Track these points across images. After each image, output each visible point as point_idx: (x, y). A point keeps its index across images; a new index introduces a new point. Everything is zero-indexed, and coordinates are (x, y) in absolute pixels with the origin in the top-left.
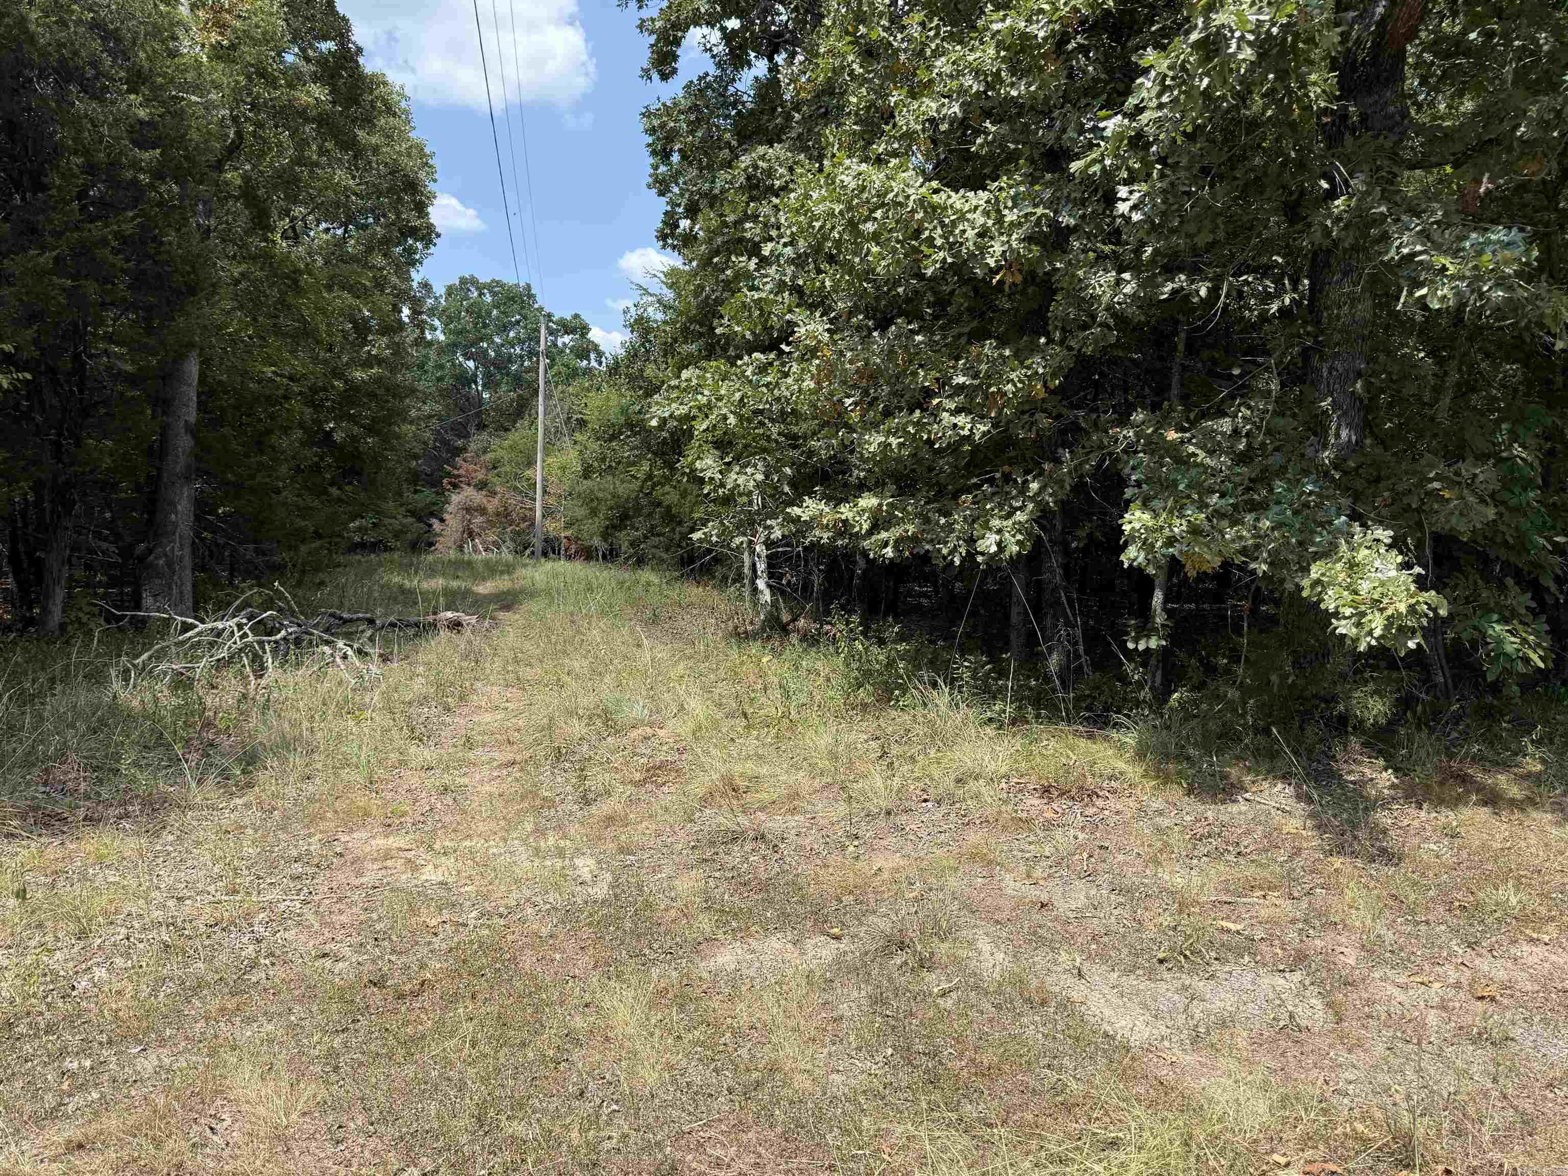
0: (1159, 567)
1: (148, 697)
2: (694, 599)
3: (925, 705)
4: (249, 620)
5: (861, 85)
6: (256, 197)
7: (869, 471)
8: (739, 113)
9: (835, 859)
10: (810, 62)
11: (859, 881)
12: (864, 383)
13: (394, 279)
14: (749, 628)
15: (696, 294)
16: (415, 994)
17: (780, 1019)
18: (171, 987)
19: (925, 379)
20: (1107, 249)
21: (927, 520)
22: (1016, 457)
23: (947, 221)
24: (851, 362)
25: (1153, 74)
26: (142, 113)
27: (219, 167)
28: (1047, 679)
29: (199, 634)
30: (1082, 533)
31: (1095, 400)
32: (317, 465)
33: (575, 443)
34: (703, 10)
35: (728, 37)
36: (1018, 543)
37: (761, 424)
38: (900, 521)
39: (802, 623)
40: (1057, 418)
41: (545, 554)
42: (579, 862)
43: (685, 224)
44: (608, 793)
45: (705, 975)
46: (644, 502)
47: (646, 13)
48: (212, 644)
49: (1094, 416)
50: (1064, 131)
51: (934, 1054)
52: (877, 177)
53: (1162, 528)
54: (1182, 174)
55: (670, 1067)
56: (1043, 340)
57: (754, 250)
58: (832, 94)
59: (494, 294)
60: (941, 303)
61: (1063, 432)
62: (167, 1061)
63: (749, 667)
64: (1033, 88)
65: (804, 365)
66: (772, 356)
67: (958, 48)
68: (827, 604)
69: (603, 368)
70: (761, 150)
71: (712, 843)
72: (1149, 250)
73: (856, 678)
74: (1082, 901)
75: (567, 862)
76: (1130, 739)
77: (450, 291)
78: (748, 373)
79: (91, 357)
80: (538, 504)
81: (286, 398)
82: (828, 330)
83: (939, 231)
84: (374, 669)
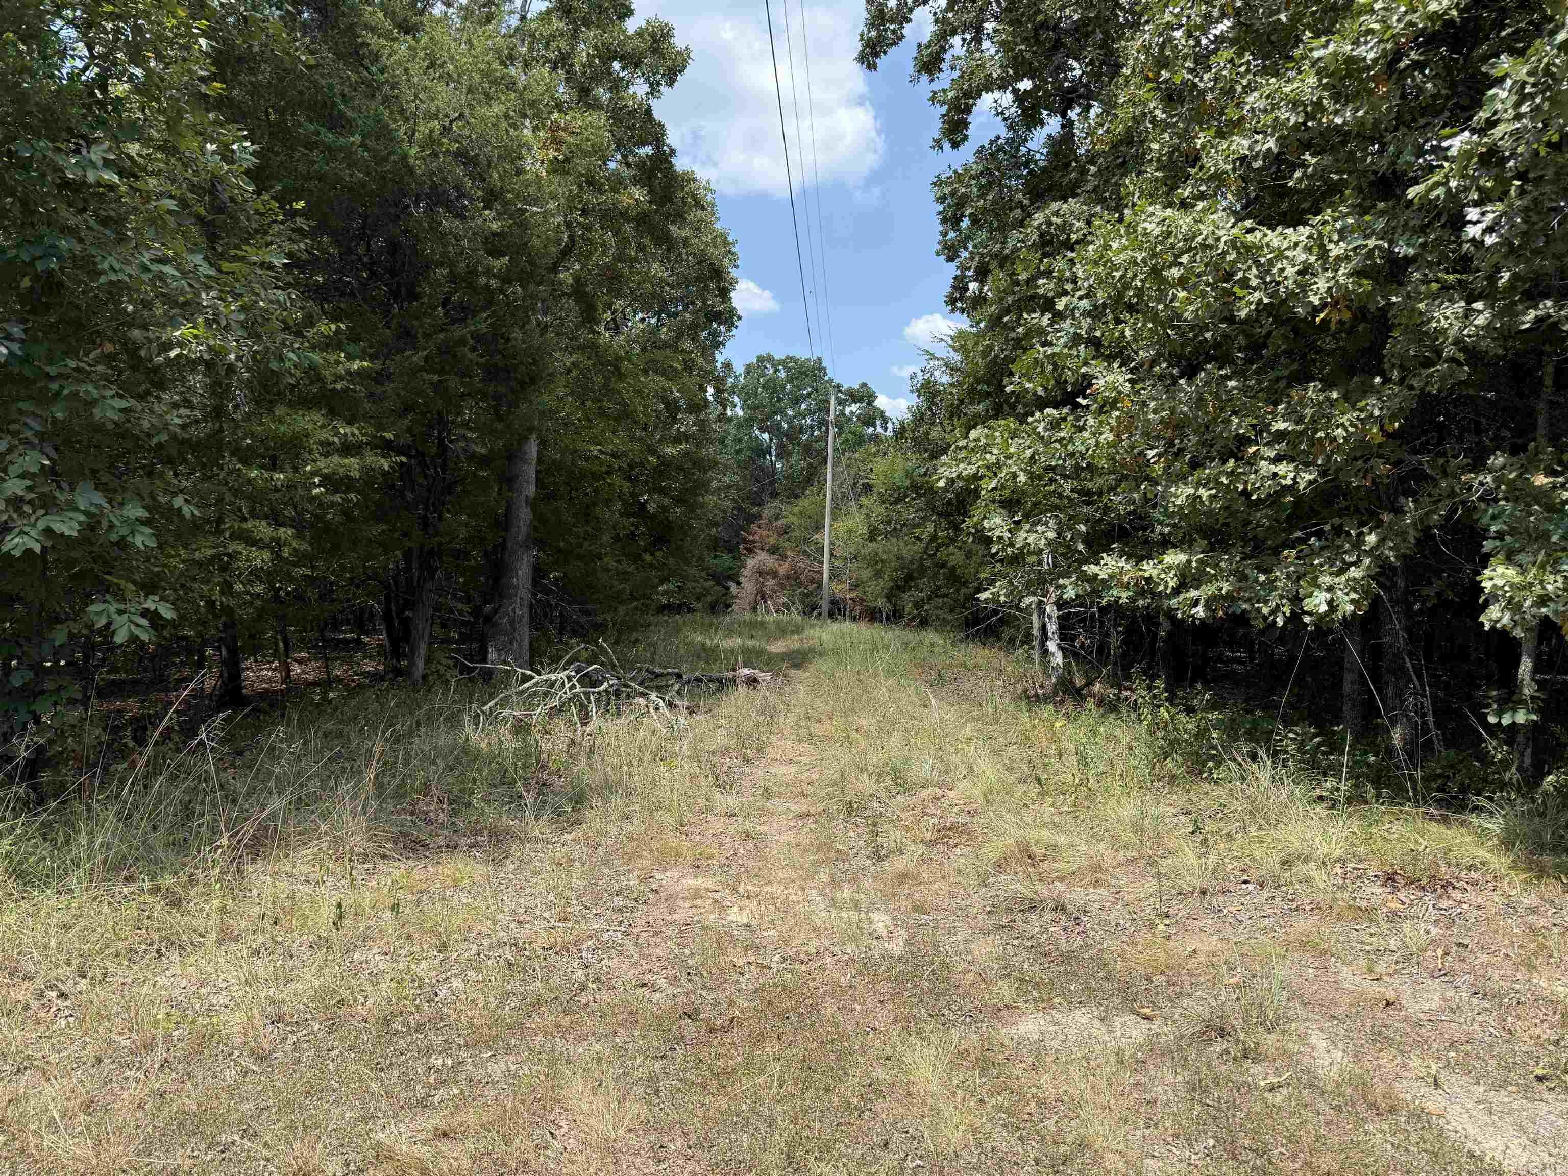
0: (1527, 631)
1: (494, 740)
2: (980, 661)
3: (1243, 779)
4: (577, 672)
5: (1163, 131)
6: (585, 294)
7: (1174, 526)
8: (1031, 172)
9: (1144, 936)
10: (1108, 114)
11: (1171, 962)
12: (1169, 434)
13: (700, 361)
14: (1040, 691)
15: (985, 354)
16: (725, 1030)
17: (1088, 1094)
18: (513, 1002)
19: (1238, 425)
20: (1451, 278)
21: (1243, 577)
22: (1347, 508)
23: (1263, 260)
24: (1155, 412)
25: (1509, 82)
26: (495, 226)
27: (554, 269)
28: (1390, 752)
29: (536, 684)
30: (1430, 591)
31: (1439, 443)
32: (632, 533)
33: (861, 506)
34: (995, 75)
35: (1019, 97)
36: (1352, 601)
37: (1052, 481)
38: (1210, 579)
39: (1097, 687)
40: (1397, 464)
41: (831, 615)
42: (875, 916)
43: (973, 286)
44: (900, 851)
45: (1007, 1042)
46: (928, 563)
47: (937, 86)
48: (546, 694)
49: (1441, 461)
50: (1398, 154)
51: (1262, 1152)
52: (1183, 222)
53: (1531, 585)
54: (1547, 189)
55: (975, 1131)
56: (1378, 380)
57: (1048, 305)
58: (1130, 143)
59: (788, 370)
60: (1255, 347)
61: (1402, 479)
62: (513, 1068)
63: (1041, 733)
64: (1360, 113)
65: (1103, 417)
66: (1065, 411)
67: (1273, 80)
68: (1126, 668)
69: (889, 433)
70: (1055, 206)
71: (1009, 910)
72: (1506, 275)
73: (1162, 748)
74: (1436, 1003)
75: (863, 915)
76: (1494, 825)
77: (749, 369)
78: (1040, 429)
79: (451, 442)
80: (826, 566)
81: (608, 473)
82: (1129, 380)
83: (1254, 271)
84: (682, 720)
